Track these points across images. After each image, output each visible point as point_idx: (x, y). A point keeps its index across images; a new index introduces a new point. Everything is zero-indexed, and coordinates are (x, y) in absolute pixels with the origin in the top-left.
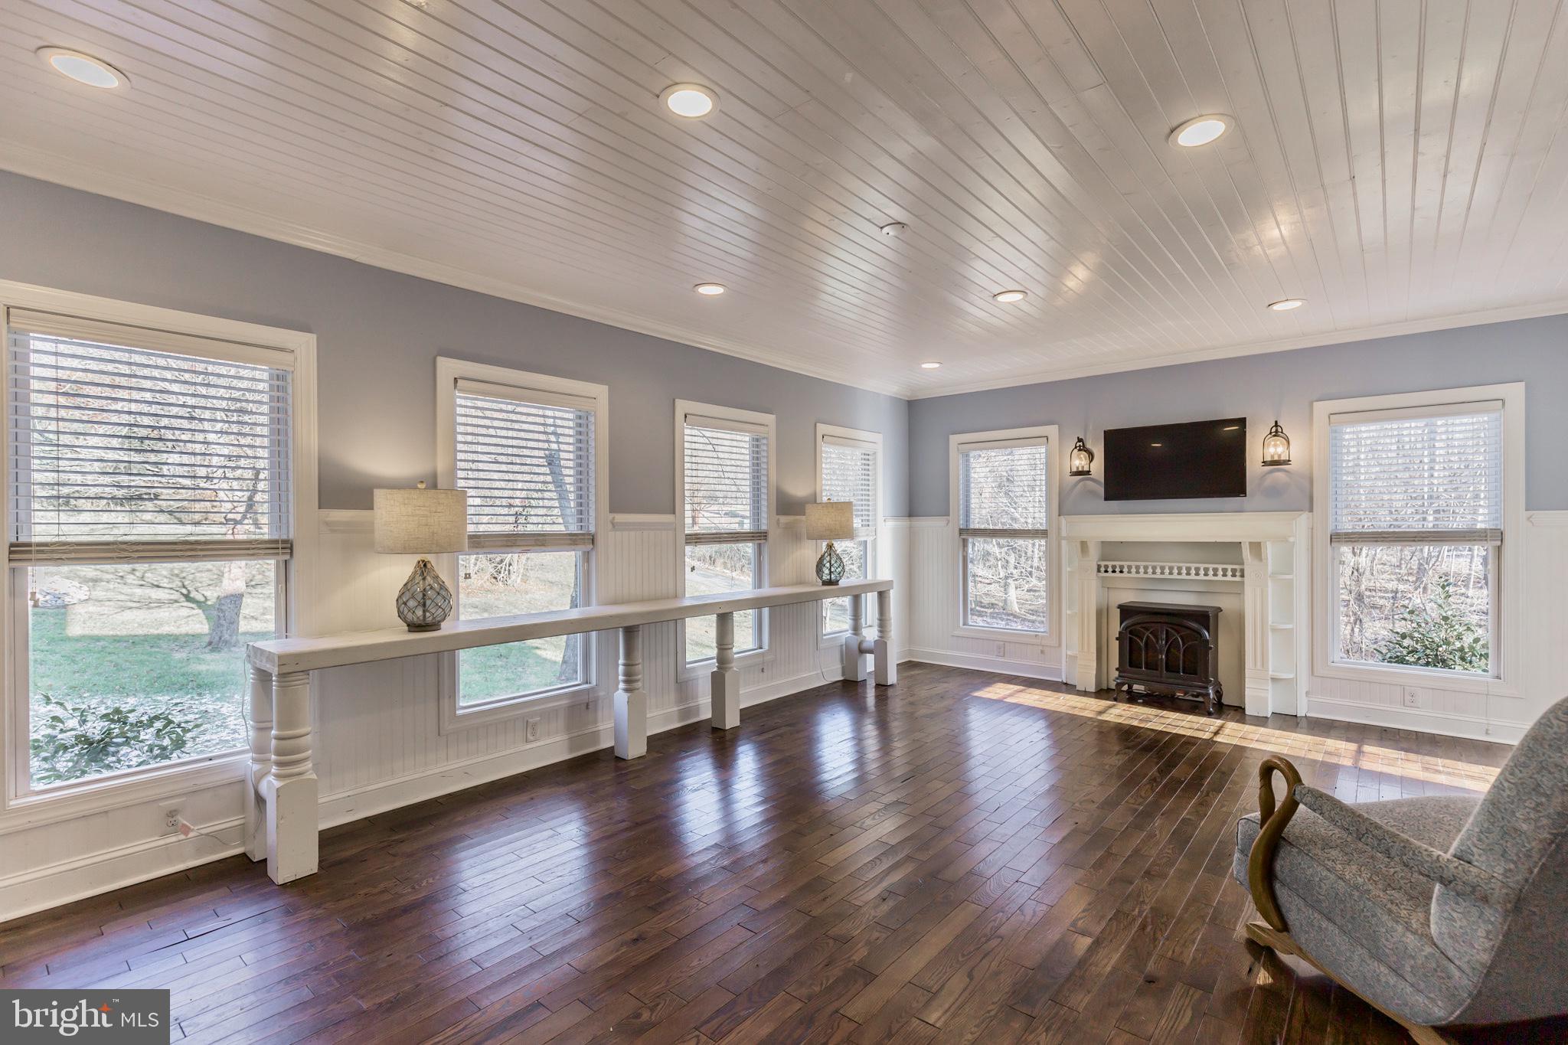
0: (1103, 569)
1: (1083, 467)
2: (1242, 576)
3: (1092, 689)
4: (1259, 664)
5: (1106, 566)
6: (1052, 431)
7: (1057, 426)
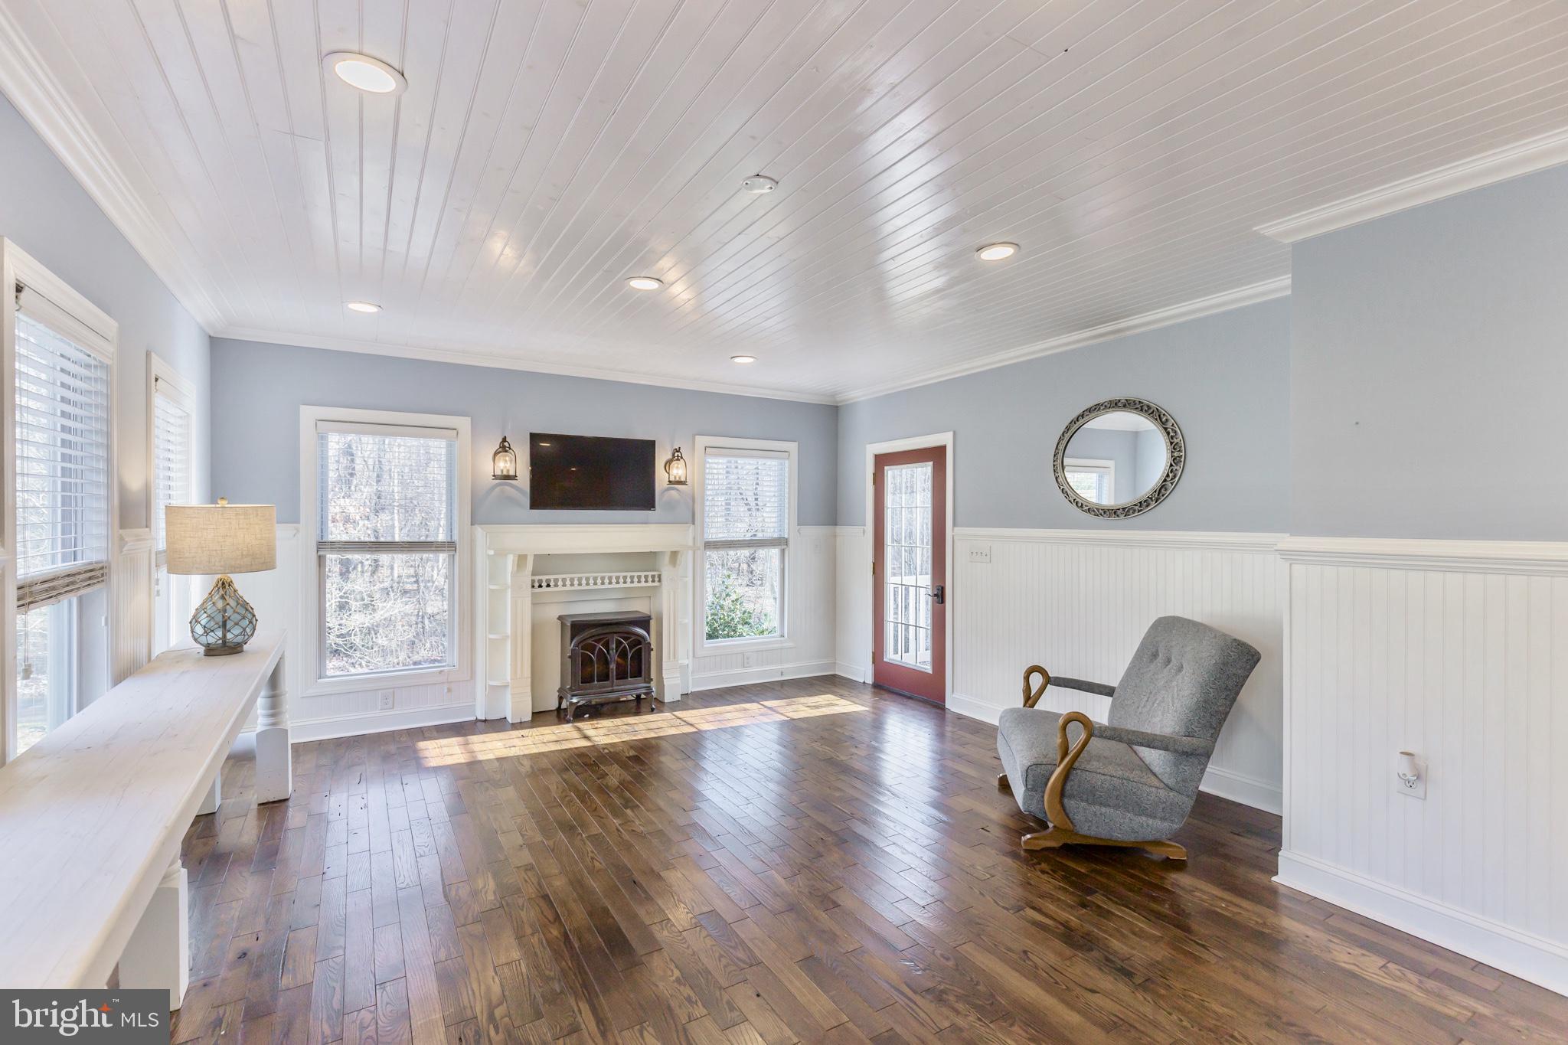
0: (537, 585)
1: (508, 471)
2: (660, 581)
3: (529, 718)
4: (672, 657)
5: (540, 581)
6: (463, 423)
7: (469, 419)
